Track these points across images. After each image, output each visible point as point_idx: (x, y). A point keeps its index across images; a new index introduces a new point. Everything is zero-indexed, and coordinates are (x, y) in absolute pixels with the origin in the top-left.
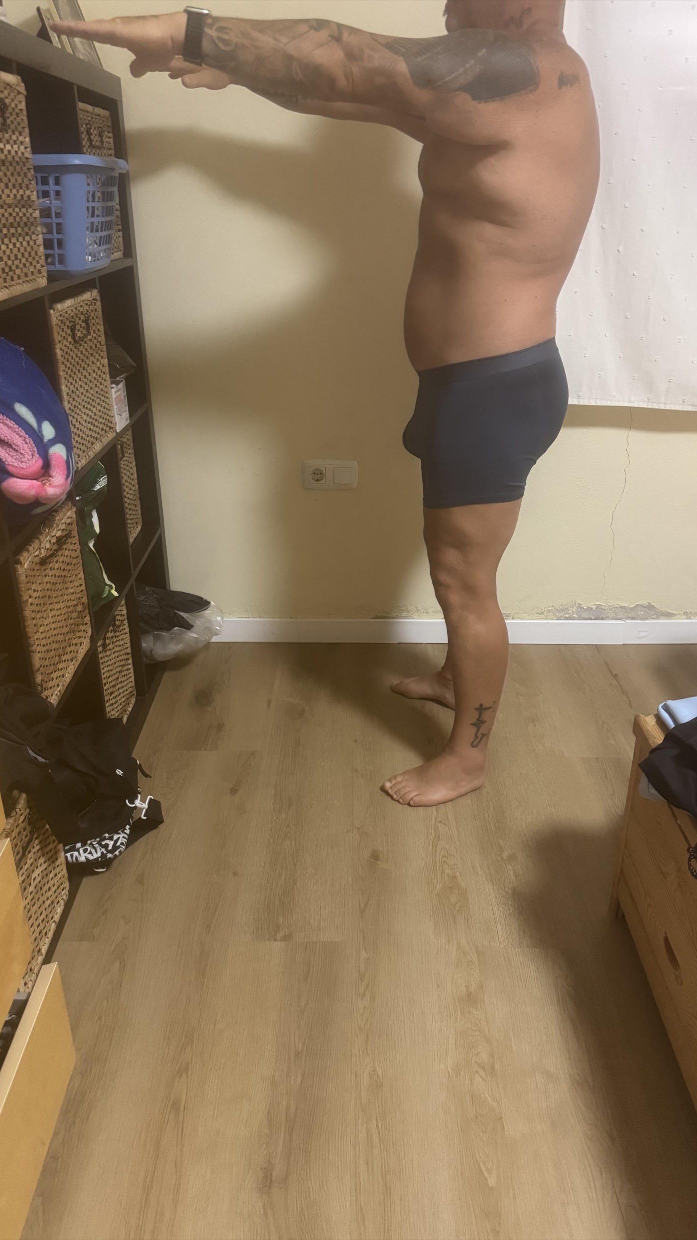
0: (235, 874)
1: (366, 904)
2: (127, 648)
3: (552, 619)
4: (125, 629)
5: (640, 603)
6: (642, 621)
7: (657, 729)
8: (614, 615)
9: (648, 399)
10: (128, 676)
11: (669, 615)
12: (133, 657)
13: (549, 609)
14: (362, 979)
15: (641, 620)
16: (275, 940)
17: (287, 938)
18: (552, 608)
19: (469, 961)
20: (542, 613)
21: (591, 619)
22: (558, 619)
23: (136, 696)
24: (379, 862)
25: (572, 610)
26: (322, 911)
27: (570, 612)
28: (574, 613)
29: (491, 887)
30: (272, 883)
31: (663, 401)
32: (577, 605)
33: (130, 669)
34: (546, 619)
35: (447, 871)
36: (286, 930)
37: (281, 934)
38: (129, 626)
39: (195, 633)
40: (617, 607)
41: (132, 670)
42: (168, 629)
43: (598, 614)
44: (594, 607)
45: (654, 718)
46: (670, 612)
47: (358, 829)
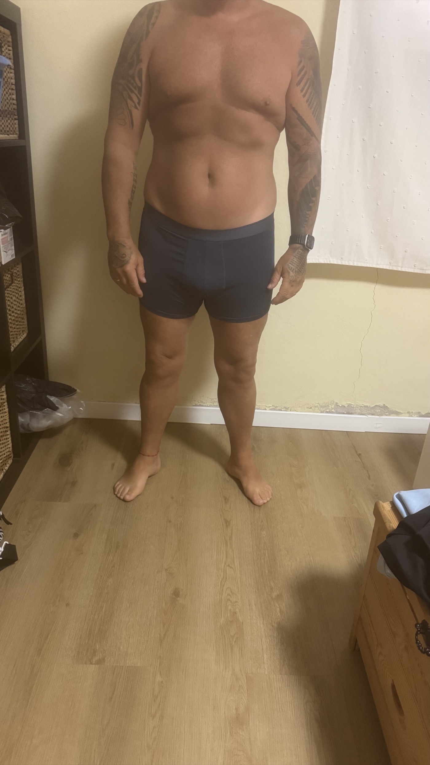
0: (67, 605)
1: (165, 635)
2: (6, 423)
3: (318, 412)
4: (5, 409)
5: (378, 404)
6: (379, 417)
7: (392, 514)
8: (360, 411)
9: (390, 263)
10: (6, 444)
11: (397, 414)
12: (11, 430)
13: (316, 405)
14: (155, 701)
15: (378, 415)
16: (91, 663)
17: (101, 662)
18: (318, 405)
19: (240, 686)
20: (311, 408)
21: (344, 413)
22: (321, 412)
23: (13, 457)
24: (179, 598)
25: (331, 407)
26: (130, 639)
27: (330, 408)
28: (332, 409)
29: (261, 622)
30: (95, 615)
31: (400, 264)
32: (335, 404)
33: (8, 438)
34: (314, 412)
35: (230, 607)
36: (101, 655)
37: (96, 658)
38: (8, 407)
39: (61, 413)
40: (362, 406)
41: (10, 439)
42: (41, 410)
43: (349, 410)
44: (346, 405)
45: (390, 505)
46: (398, 411)
47: (166, 570)
